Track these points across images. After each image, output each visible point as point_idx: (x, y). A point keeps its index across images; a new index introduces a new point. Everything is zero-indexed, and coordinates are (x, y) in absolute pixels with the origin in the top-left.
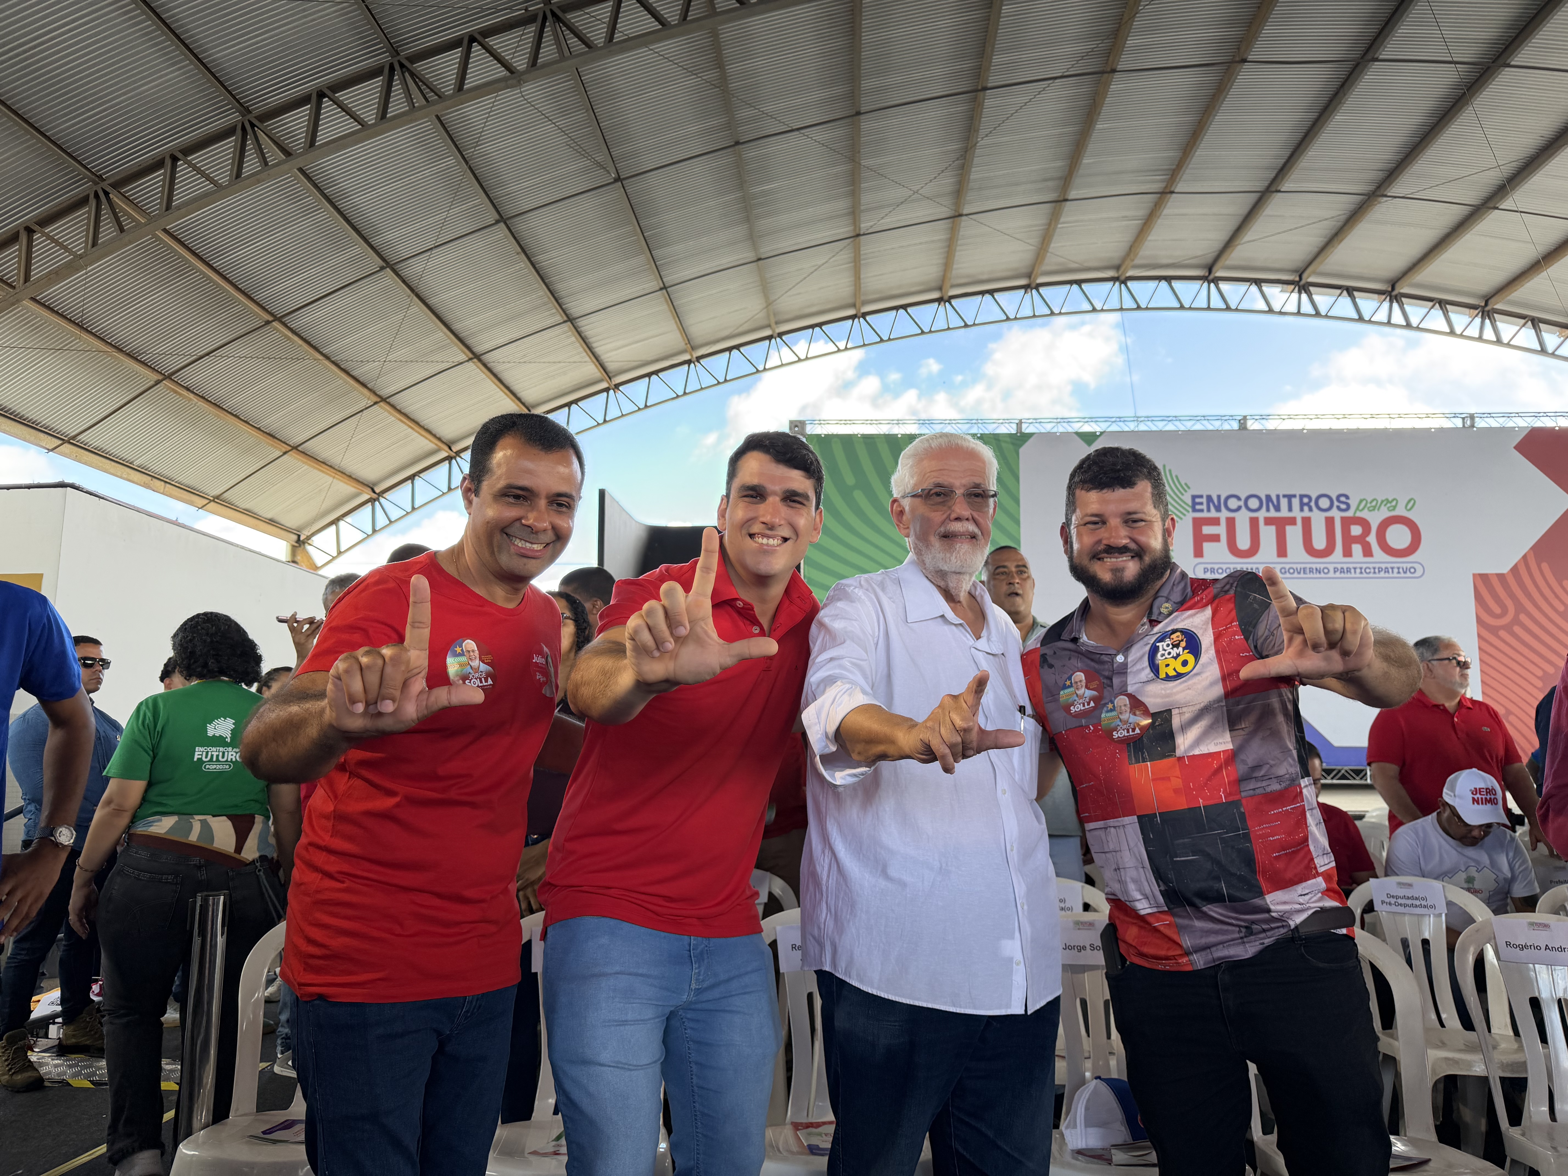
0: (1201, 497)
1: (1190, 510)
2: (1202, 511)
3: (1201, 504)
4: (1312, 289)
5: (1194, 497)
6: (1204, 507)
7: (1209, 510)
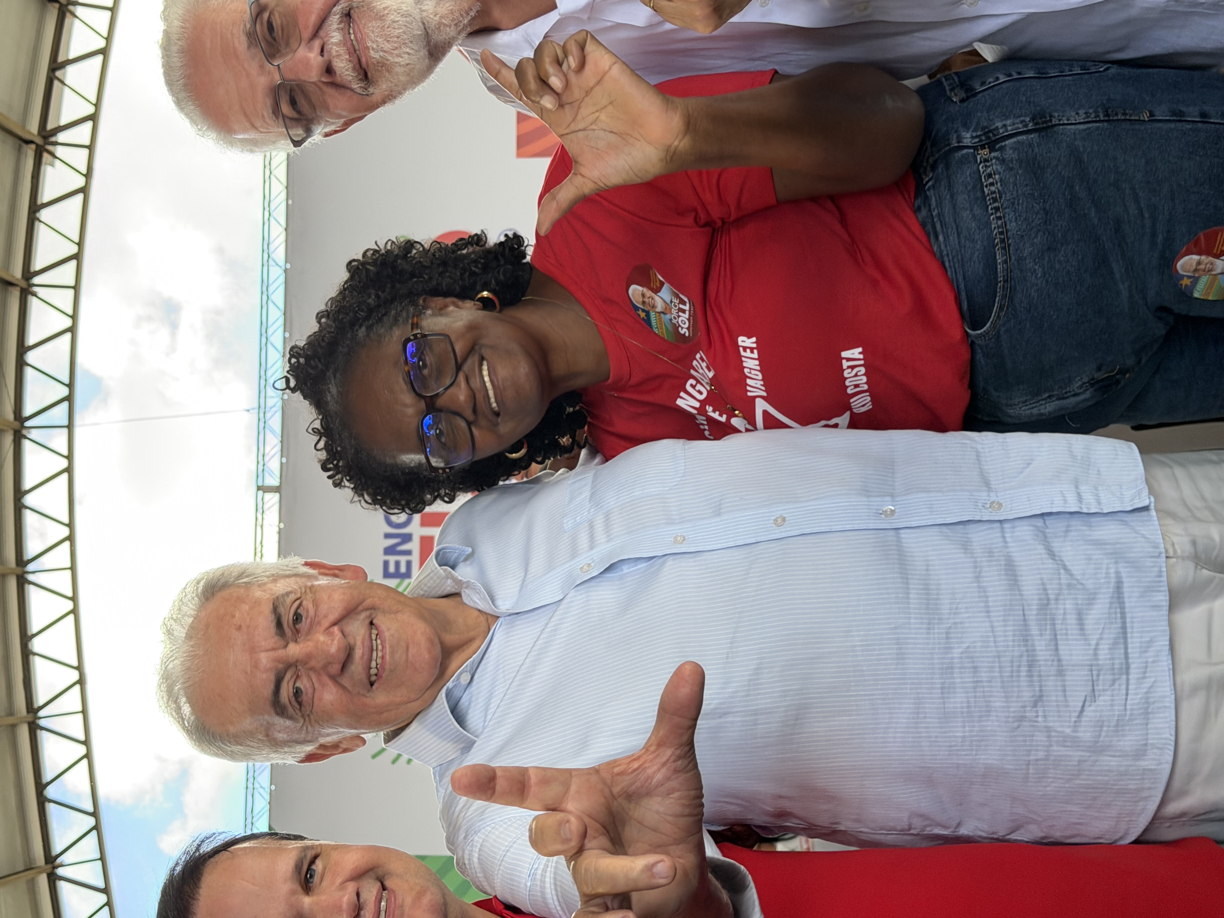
0: (386, 564)
1: (407, 581)
2: (409, 564)
3: (397, 564)
4: (50, 126)
5: (387, 575)
6: (403, 559)
7: (409, 553)
